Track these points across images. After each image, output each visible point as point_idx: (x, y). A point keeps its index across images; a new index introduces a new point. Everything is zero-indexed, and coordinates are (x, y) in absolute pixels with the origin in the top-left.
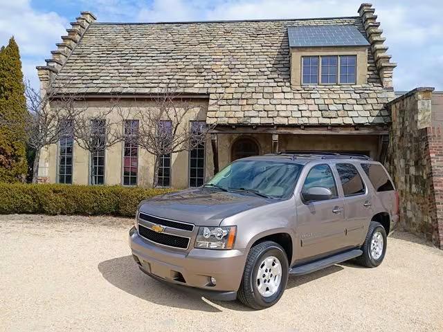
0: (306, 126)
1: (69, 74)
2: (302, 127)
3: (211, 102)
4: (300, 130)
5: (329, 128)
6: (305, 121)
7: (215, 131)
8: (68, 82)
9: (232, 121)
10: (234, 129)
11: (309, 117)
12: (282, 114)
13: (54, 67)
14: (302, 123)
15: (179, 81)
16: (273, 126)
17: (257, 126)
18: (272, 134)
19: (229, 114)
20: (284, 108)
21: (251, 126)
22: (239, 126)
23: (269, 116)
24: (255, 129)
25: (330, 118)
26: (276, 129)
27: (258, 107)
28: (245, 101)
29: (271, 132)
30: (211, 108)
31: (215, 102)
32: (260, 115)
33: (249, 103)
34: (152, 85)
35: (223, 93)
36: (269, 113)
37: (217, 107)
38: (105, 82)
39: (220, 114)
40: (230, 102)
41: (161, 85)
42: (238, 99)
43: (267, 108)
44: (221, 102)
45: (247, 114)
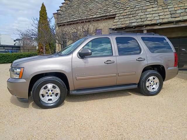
0: (161, 24)
1: (65, 15)
2: (159, 25)
3: (116, 18)
4: (158, 27)
5: (174, 23)
6: (161, 21)
7: (116, 32)
8: (64, 18)
9: (123, 26)
10: (124, 30)
11: (163, 19)
12: (149, 19)
13: (60, 13)
14: (159, 22)
15: (105, 11)
16: (143, 26)
17: (135, 27)
19: (123, 23)
20: (151, 16)
21: (132, 27)
22: (126, 28)
23: (142, 21)
24: (134, 29)
25: (175, 18)
26: (145, 27)
27: (137, 17)
28: (132, 15)
29: (143, 29)
30: (115, 21)
31: (118, 18)
32: (137, 21)
33: (134, 16)
34: (93, 14)
35: (122, 13)
36: (142, 19)
37: (118, 20)
38: (77, 16)
39: (118, 23)
40: (125, 17)
41: (97, 14)
42: (129, 15)
43: (142, 17)
44: (120, 17)
45: (131, 21)
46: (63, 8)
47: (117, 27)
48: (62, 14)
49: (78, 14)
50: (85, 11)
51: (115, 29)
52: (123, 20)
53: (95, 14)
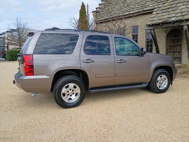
1: (104, 12)
7: (152, 28)
9: (160, 21)
10: (161, 25)
13: (98, 10)
15: (143, 6)
16: (183, 21)
17: (174, 22)
18: (183, 26)
19: (160, 18)
21: (170, 23)
22: (163, 23)
23: (182, 15)
24: (173, 24)
26: (186, 22)
27: (178, 11)
28: (172, 8)
29: (183, 24)
30: (152, 16)
31: (155, 12)
32: (177, 16)
33: (173, 9)
34: (130, 10)
35: (161, 7)
36: (183, 13)
37: (156, 15)
38: (114, 13)
39: (155, 18)
40: (163, 11)
41: (134, 9)
42: (168, 9)
43: (183, 11)
44: (158, 12)
45: (169, 16)
46: (102, 5)
47: (154, 22)
48: (101, 11)
49: (116, 11)
50: (123, 7)
51: (151, 25)
52: (160, 15)
53: (132, 10)
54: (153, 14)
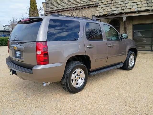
0: (139, 12)
1: (53, 4)
2: (137, 12)
3: (99, 7)
4: (136, 14)
5: (151, 11)
6: (139, 9)
7: (99, 19)
8: (52, 7)
9: (106, 13)
10: (106, 17)
11: (140, 7)
12: (128, 7)
13: (47, 2)
14: (137, 10)
16: (123, 14)
17: (117, 14)
18: (123, 17)
19: (105, 11)
20: (129, 4)
21: (114, 15)
22: (108, 15)
23: (122, 9)
24: (115, 16)
25: (151, 6)
26: (125, 15)
27: (118, 6)
28: (113, 4)
29: (123, 16)
30: (98, 9)
32: (118, 9)
34: (78, 3)
35: (104, 2)
36: (122, 8)
37: (101, 8)
38: (63, 5)
39: (101, 11)
40: (106, 5)
41: (81, 3)
42: (110, 4)
43: (122, 6)
44: (102, 6)
45: (112, 9)
47: (101, 14)
48: (50, 3)
49: (64, 3)
51: (98, 16)
52: (105, 8)
53: (79, 3)
54: (98, 7)
